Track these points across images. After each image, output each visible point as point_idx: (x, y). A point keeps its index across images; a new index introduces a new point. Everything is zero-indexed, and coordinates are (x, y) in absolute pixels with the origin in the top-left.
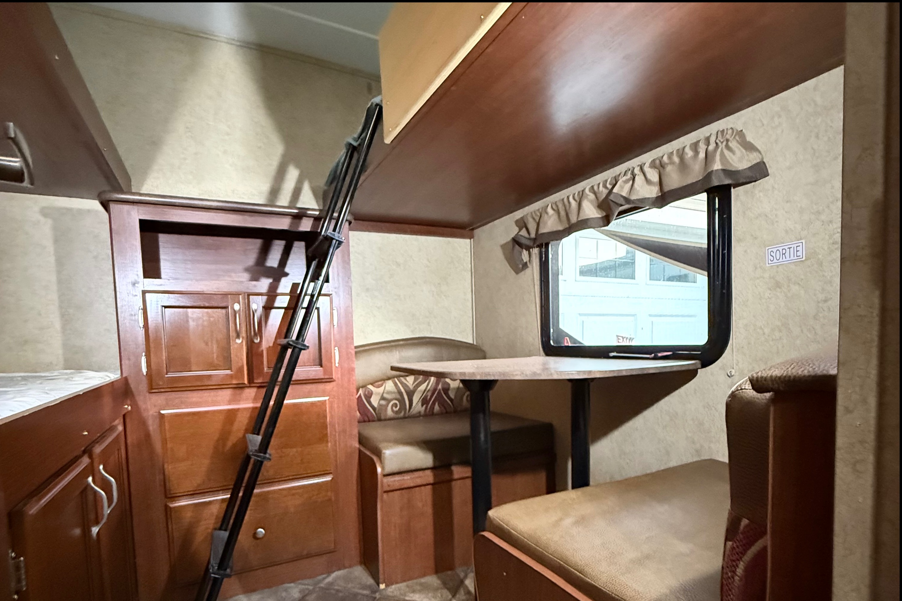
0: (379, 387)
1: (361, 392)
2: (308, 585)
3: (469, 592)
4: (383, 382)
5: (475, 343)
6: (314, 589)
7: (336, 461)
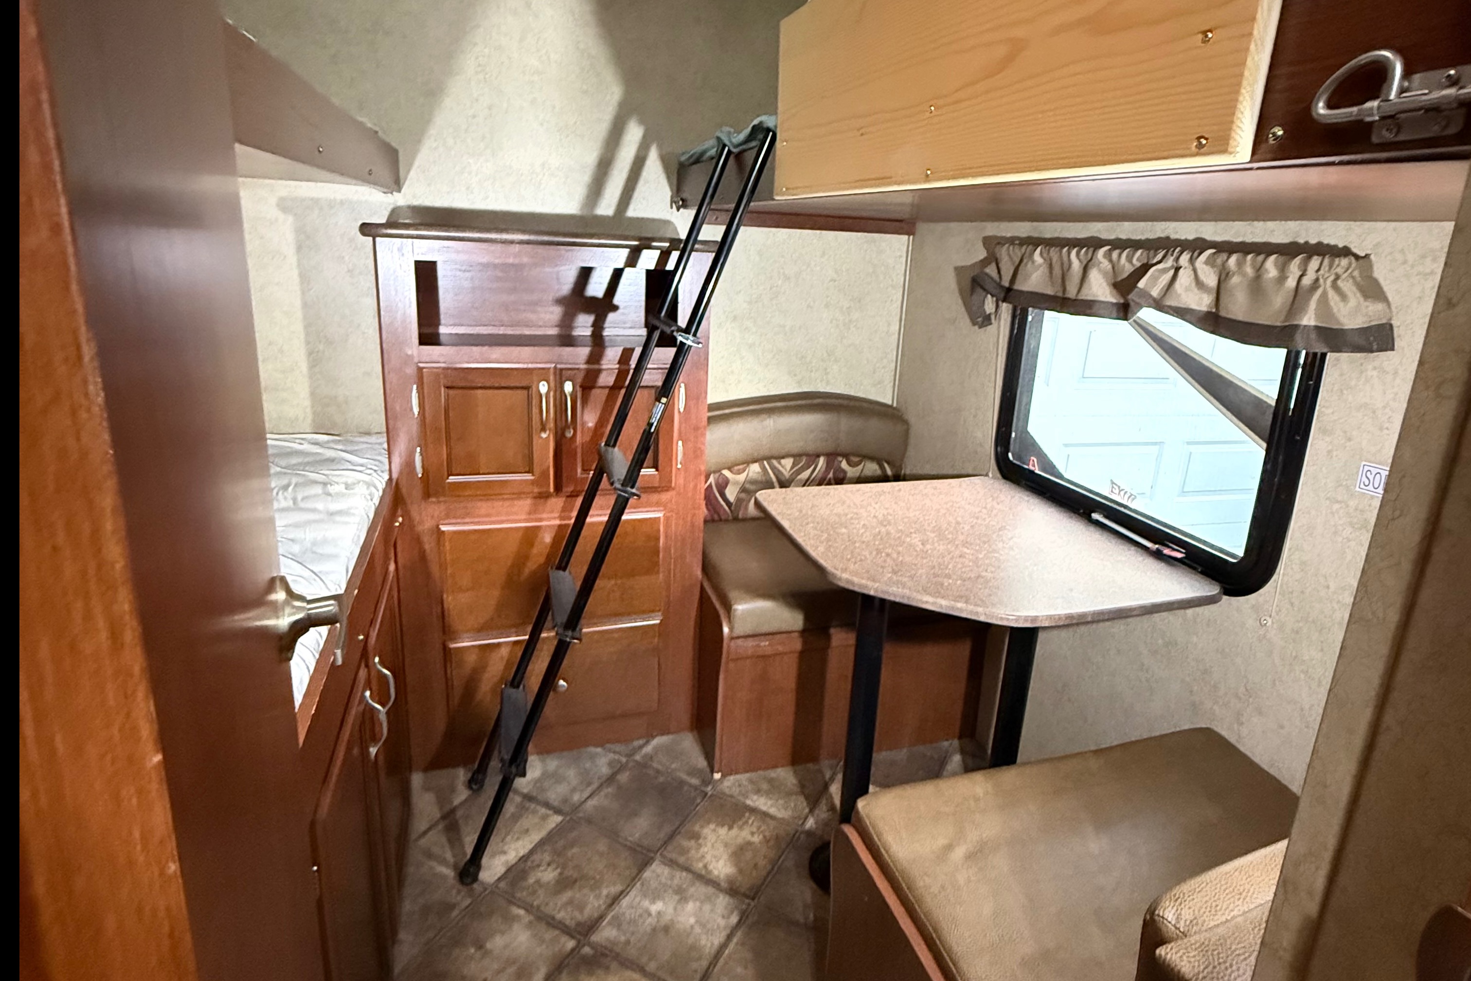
0: (739, 473)
1: (712, 480)
2: (619, 753)
3: (832, 808)
4: (745, 465)
5: (895, 405)
6: (627, 762)
7: (668, 597)
